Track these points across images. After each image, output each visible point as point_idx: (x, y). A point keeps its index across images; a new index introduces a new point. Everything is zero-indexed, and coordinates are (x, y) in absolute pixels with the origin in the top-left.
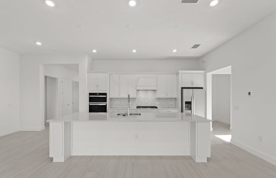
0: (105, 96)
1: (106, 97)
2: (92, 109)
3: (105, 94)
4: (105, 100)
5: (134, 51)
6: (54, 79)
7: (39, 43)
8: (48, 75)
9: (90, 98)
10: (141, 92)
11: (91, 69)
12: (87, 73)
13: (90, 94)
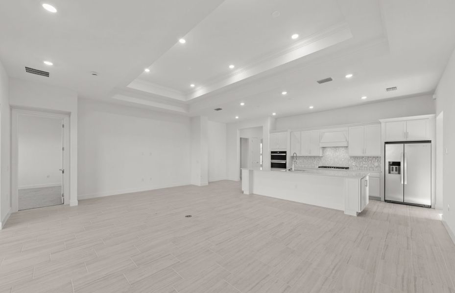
0: (285, 154)
1: (286, 156)
2: (273, 166)
3: (285, 152)
4: (284, 158)
5: (311, 107)
6: (246, 140)
7: (237, 117)
8: (242, 137)
9: (272, 156)
10: (329, 149)
11: (274, 129)
12: (270, 133)
13: (272, 152)
